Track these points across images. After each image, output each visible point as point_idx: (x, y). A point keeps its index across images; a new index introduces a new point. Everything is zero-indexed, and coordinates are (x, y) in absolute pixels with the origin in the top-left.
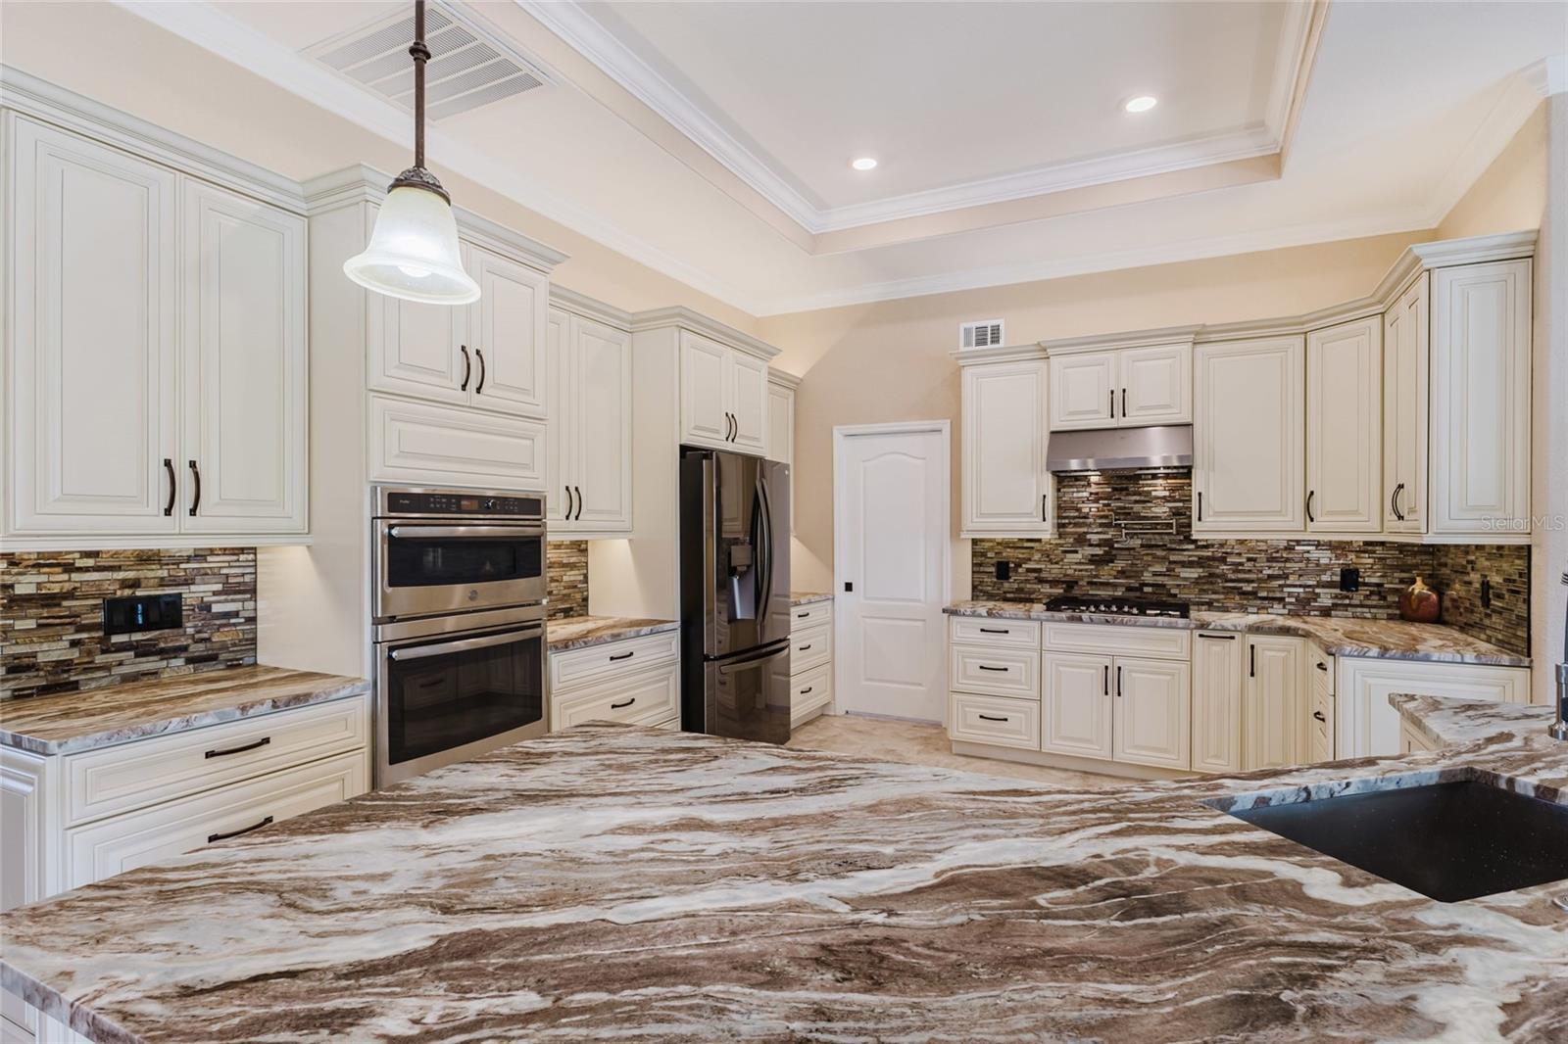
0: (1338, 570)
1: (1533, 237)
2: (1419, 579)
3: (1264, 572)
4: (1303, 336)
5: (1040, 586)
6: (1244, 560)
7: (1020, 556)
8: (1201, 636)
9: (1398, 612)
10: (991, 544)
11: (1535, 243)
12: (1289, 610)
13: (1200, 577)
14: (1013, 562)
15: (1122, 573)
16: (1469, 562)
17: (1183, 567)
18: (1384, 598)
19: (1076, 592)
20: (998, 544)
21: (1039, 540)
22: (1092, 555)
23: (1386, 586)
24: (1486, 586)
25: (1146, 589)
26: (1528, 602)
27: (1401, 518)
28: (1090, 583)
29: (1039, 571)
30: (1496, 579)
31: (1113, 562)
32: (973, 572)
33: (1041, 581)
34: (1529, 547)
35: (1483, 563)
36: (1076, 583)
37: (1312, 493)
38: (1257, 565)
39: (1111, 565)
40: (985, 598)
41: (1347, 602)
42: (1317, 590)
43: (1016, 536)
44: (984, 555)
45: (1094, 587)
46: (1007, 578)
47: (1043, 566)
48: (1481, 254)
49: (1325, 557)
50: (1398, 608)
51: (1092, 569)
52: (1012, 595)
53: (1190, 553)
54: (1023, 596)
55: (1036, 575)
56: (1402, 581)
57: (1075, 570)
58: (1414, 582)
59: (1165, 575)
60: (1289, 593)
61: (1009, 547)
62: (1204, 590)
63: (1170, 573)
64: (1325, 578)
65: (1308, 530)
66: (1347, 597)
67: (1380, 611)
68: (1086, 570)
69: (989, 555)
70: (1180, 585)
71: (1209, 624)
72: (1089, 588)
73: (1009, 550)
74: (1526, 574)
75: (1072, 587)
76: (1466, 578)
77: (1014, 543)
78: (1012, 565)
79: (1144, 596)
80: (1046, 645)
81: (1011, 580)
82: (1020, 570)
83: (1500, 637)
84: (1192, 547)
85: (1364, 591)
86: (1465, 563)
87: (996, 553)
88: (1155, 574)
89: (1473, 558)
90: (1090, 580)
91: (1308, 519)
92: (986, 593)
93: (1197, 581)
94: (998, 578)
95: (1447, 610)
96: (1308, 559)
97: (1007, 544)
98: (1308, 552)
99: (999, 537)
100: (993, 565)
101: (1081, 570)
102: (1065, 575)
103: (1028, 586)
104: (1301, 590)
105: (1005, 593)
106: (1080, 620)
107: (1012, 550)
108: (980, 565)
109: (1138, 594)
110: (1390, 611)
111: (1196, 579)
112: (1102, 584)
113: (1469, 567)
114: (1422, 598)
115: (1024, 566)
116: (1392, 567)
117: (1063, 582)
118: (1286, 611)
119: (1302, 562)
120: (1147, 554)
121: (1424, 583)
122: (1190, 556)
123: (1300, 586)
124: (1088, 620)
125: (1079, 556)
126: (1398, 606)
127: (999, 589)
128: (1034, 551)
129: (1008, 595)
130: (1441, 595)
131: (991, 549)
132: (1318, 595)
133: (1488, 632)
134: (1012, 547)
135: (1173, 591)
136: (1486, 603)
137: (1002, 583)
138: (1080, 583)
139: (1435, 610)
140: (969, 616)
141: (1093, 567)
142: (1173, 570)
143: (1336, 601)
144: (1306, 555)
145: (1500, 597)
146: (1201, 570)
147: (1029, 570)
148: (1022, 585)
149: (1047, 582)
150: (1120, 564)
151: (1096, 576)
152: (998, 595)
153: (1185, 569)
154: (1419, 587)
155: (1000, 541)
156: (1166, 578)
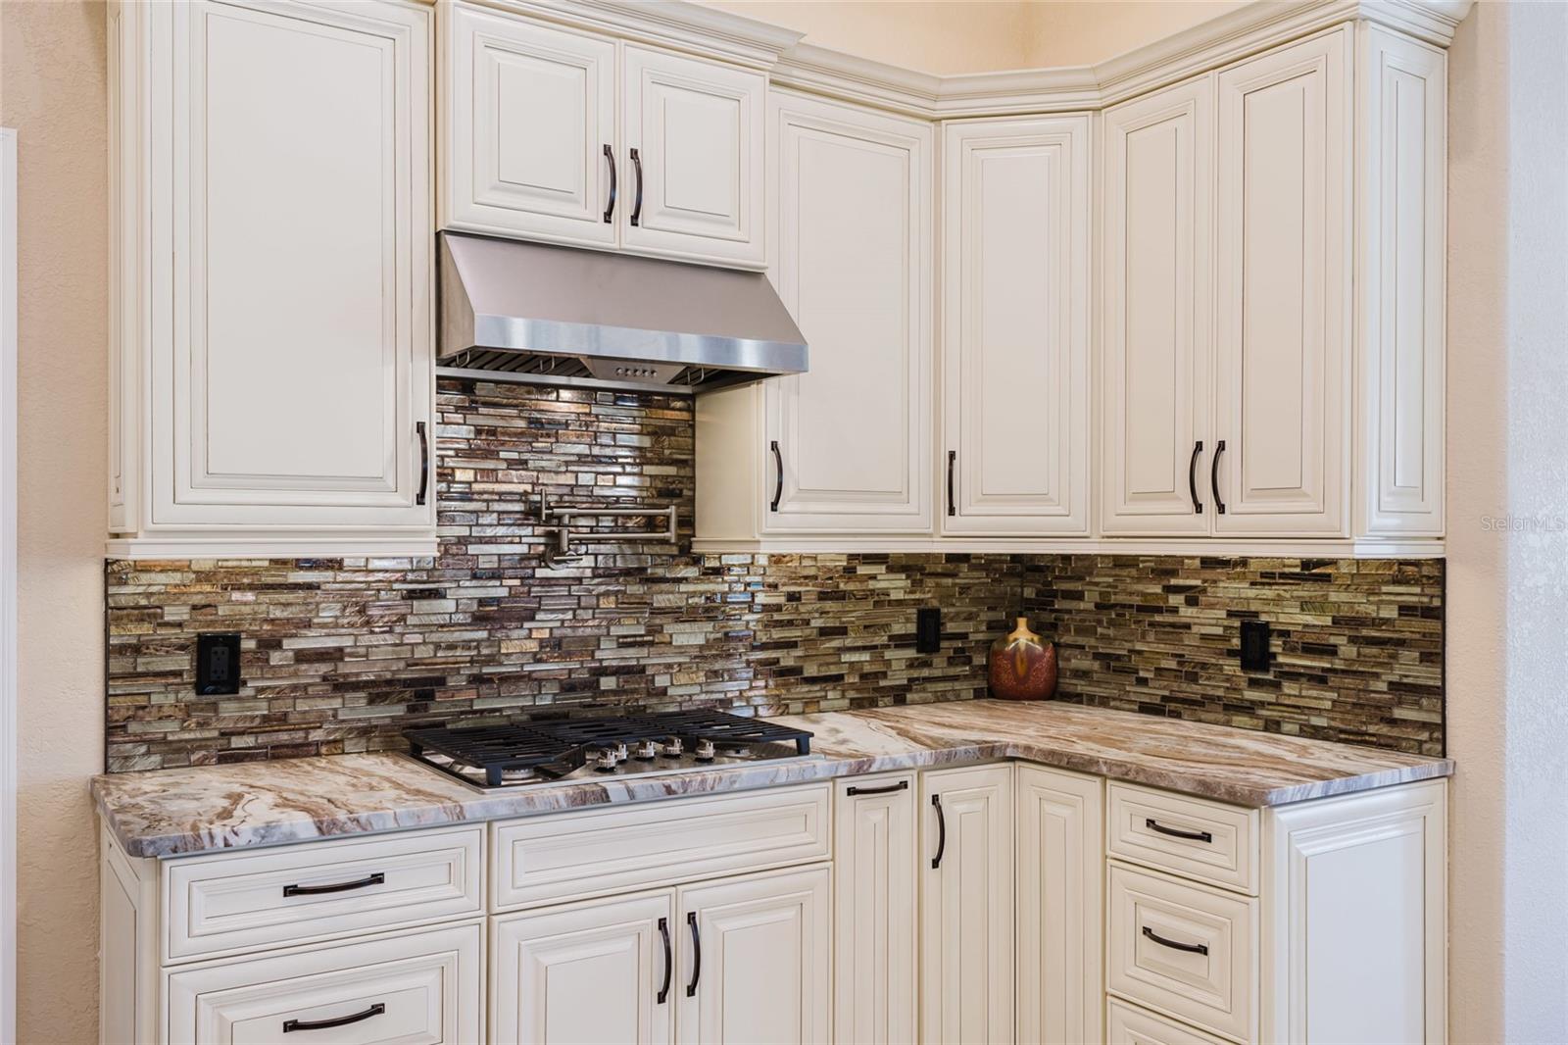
0: (914, 613)
2: (1022, 620)
3: (813, 623)
4: (934, 127)
5: (336, 703)
6: (782, 600)
7: (277, 613)
8: (852, 792)
10: (176, 578)
12: (852, 700)
13: (708, 645)
14: (252, 635)
15: (555, 646)
17: (678, 621)
18: (969, 662)
19: (440, 708)
20: (203, 576)
21: (335, 564)
22: (482, 602)
23: (972, 637)
24: (1252, 631)
25: (608, 683)
28: (477, 680)
29: (336, 655)
30: (1296, 619)
31: (533, 619)
32: (109, 677)
33: (340, 686)
34: (1441, 563)
36: (441, 682)
37: (953, 454)
38: (802, 609)
39: (527, 625)
40: (156, 759)
41: (926, 672)
42: (888, 655)
43: (259, 552)
44: (148, 613)
45: (484, 689)
46: (231, 684)
47: (347, 642)
49: (896, 586)
51: (479, 642)
52: (249, 741)
53: (691, 588)
54: (284, 737)
55: (324, 668)
56: (995, 628)
57: (438, 646)
58: (1014, 627)
59: (642, 644)
60: (851, 663)
61: (239, 588)
62: (716, 673)
63: (651, 639)
64: (898, 628)
66: (926, 664)
67: (964, 685)
68: (466, 645)
69: (172, 614)
70: (670, 666)
71: (871, 761)
72: (472, 694)
73: (236, 596)
74: (1427, 610)
75: (430, 696)
77: (255, 572)
78: (248, 644)
79: (600, 700)
80: (506, 895)
81: (244, 692)
82: (275, 658)
84: (692, 572)
85: (945, 649)
87: (194, 608)
88: (624, 643)
90: (475, 671)
92: (152, 744)
93: (702, 655)
94: (200, 690)
96: (874, 593)
97: (230, 578)
98: (873, 577)
99: (205, 554)
100: (182, 648)
101: (452, 647)
102: (412, 663)
103: (302, 706)
104: (866, 656)
105: (226, 735)
106: (604, 797)
107: (250, 596)
108: (137, 649)
109: (587, 698)
110: (978, 685)
111: (701, 647)
112: (505, 679)
114: (1031, 657)
115: (287, 644)
116: (980, 602)
117: (408, 683)
118: (846, 702)
119: (866, 598)
120: (607, 594)
122: (693, 594)
124: (626, 798)
125: (449, 605)
126: (989, 673)
127: (201, 725)
128: (319, 595)
129: (237, 742)
131: (175, 595)
132: (888, 664)
134: (251, 587)
135: (661, 681)
137: (214, 707)
138: (451, 682)
140: (249, 848)
141: (483, 634)
142: (660, 630)
143: (915, 674)
144: (874, 586)
145: (1314, 650)
146: (709, 626)
147: (301, 657)
148: (281, 706)
149: (357, 686)
150: (545, 625)
151: (491, 660)
152: (201, 743)
153: (681, 626)
154: (1022, 636)
155: (207, 566)
156: (644, 651)
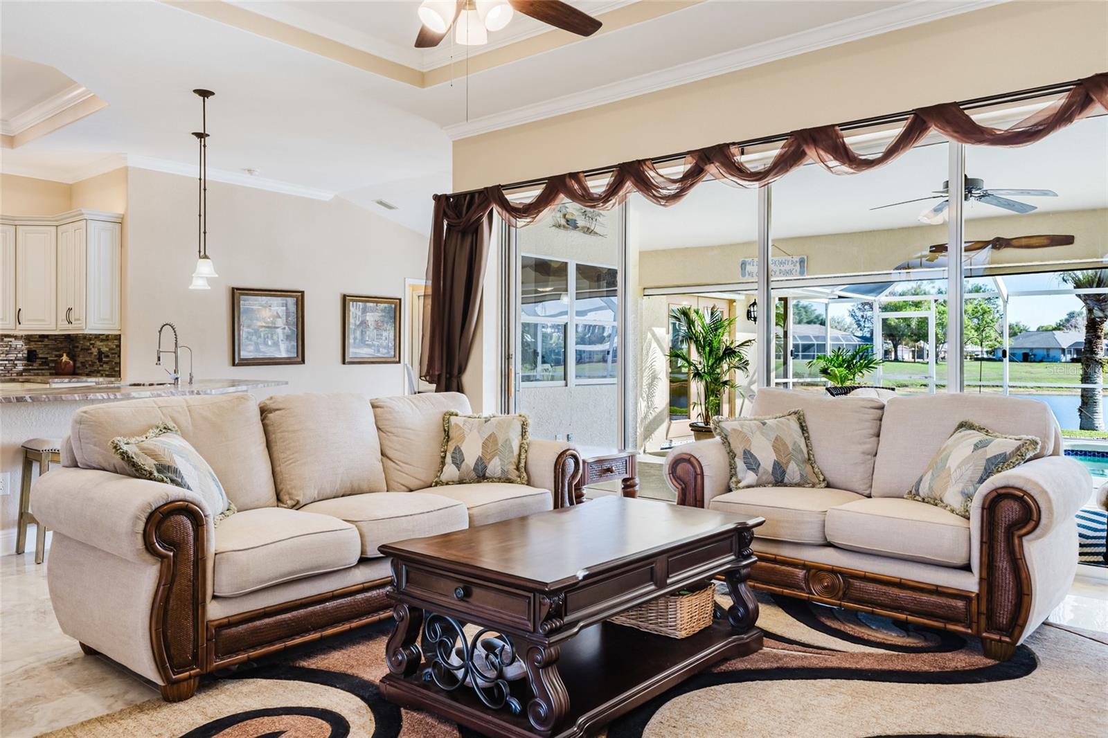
0: (26, 352)
1: (122, 216)
2: (65, 355)
4: (14, 227)
9: (54, 371)
11: (122, 218)
16: (91, 344)
18: (48, 365)
23: (49, 358)
24: (100, 353)
26: (119, 356)
27: (70, 322)
30: (105, 349)
34: (120, 335)
35: (98, 343)
37: (20, 310)
41: (30, 367)
42: (16, 362)
48: (105, 218)
49: (20, 344)
50: (54, 369)
56: (56, 356)
58: (62, 356)
64: (20, 355)
65: (17, 328)
66: (30, 365)
67: (46, 371)
74: (119, 346)
76: (90, 351)
83: (107, 373)
85: (39, 361)
86: (89, 344)
89: (93, 342)
91: (18, 323)
95: (79, 367)
96: (11, 345)
98: (11, 341)
104: (7, 362)
110: (51, 371)
113: (91, 346)
114: (66, 363)
116: (51, 349)
119: (7, 347)
121: (67, 356)
123: (6, 360)
126: (54, 368)
130: (75, 361)
132: (16, 365)
133: (102, 372)
136: (100, 360)
139: (72, 369)
143: (25, 367)
144: (10, 343)
145: (107, 356)
154: (65, 358)
